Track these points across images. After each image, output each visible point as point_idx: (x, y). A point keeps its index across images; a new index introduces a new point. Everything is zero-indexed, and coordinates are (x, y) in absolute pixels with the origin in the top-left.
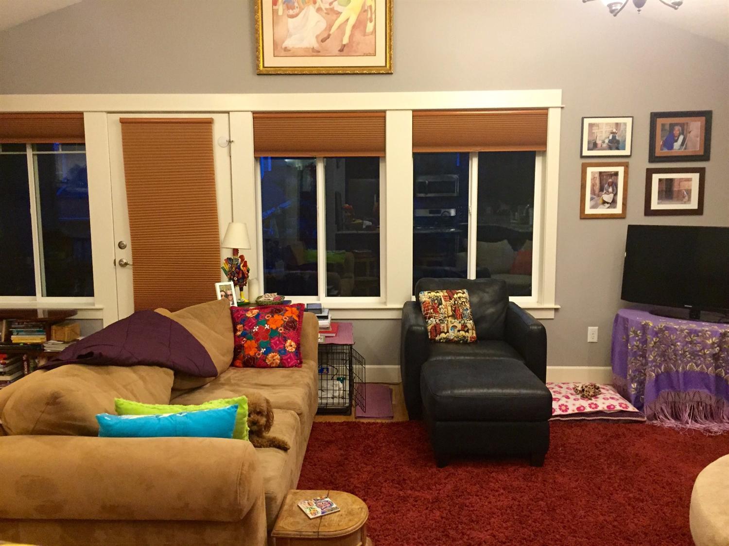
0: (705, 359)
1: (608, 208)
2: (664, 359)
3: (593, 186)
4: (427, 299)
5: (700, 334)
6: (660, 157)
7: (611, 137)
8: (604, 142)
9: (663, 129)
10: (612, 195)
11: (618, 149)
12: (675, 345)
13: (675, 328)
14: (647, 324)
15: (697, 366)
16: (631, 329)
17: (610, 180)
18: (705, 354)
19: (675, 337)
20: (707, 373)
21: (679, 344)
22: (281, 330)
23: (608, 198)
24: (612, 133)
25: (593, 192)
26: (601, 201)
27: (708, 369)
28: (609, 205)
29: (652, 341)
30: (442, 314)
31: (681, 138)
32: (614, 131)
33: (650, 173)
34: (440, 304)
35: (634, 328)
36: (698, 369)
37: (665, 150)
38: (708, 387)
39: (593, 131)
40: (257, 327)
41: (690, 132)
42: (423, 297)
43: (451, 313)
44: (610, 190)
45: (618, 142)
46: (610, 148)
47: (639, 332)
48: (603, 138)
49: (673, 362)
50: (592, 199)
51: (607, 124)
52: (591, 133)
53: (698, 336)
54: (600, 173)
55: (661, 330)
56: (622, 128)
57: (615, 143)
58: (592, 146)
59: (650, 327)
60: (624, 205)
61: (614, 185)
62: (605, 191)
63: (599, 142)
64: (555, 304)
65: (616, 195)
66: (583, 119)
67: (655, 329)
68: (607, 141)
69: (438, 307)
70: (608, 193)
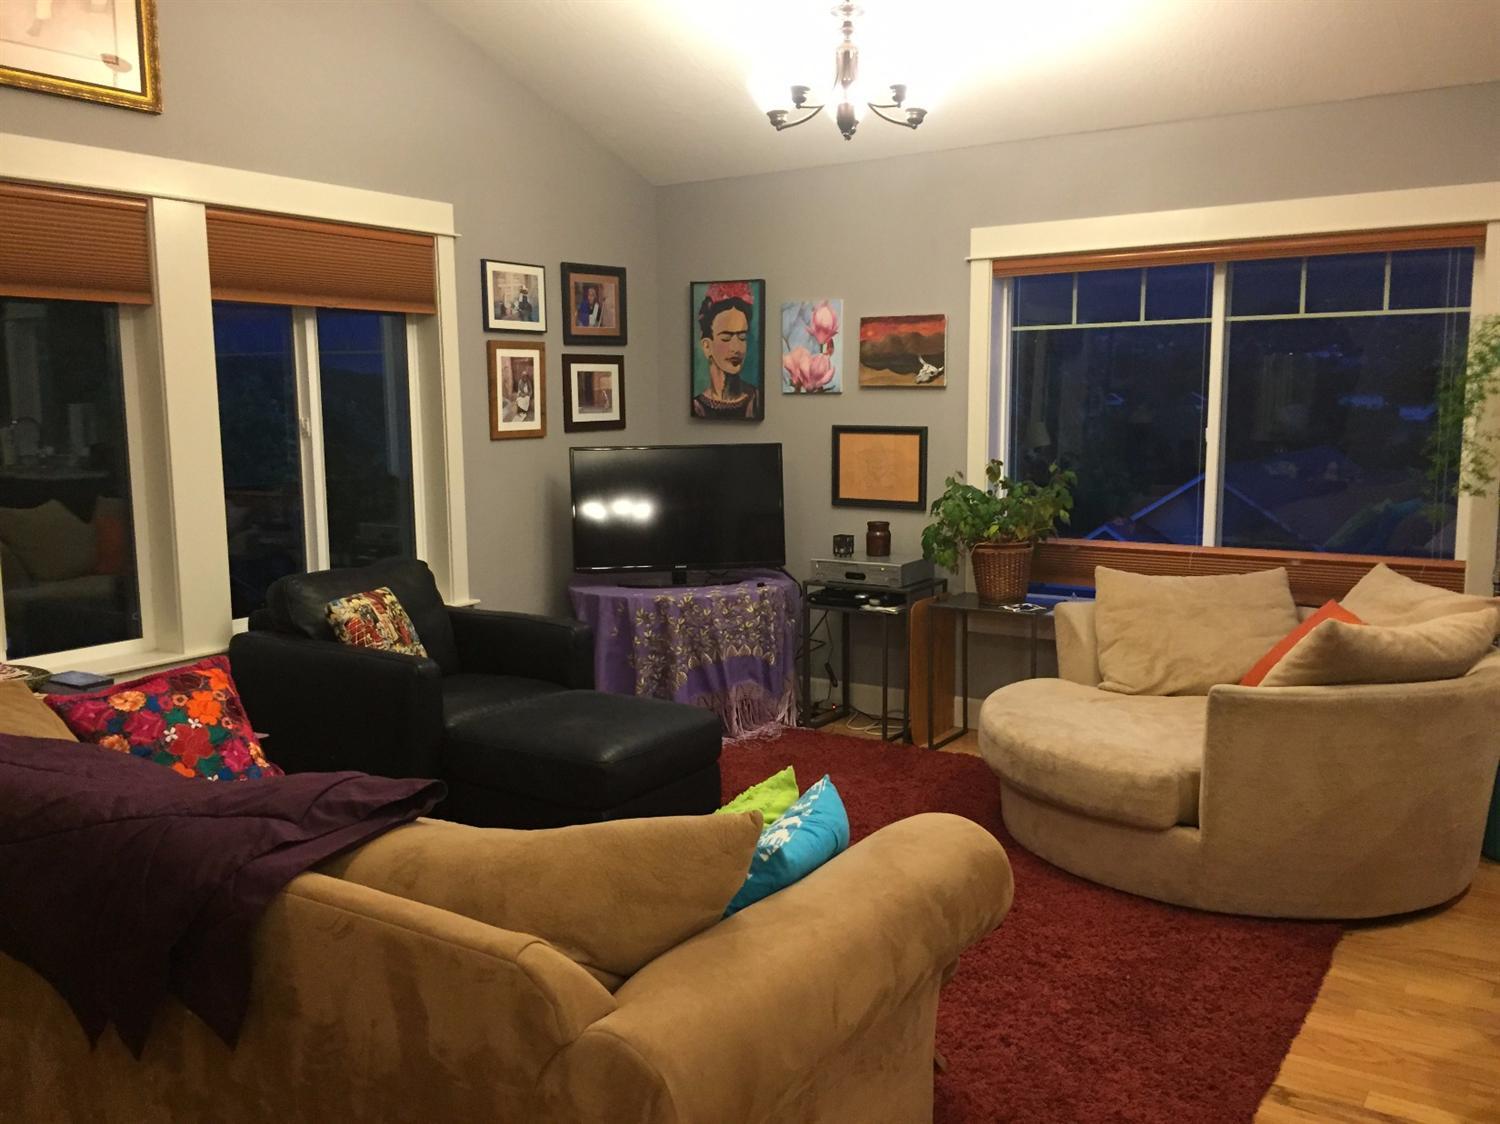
0: (747, 636)
1: (525, 420)
2: (693, 648)
3: (505, 382)
4: (353, 615)
5: (739, 601)
6: (577, 336)
7: (521, 300)
8: (513, 306)
9: (577, 292)
10: (528, 398)
11: (530, 320)
12: (711, 623)
13: (708, 598)
14: (665, 600)
15: (738, 648)
16: (638, 613)
17: (524, 373)
18: (746, 628)
19: (709, 612)
20: (752, 655)
21: (717, 620)
22: (227, 723)
23: (523, 402)
24: (523, 291)
25: (505, 394)
26: (515, 409)
27: (752, 649)
28: (525, 415)
29: (677, 624)
30: (385, 639)
31: (597, 306)
32: (524, 288)
33: (567, 360)
34: (376, 621)
35: (642, 611)
36: (738, 653)
37: (581, 327)
38: (753, 675)
39: (500, 286)
40: (173, 730)
41: (604, 299)
42: (343, 611)
43: (396, 637)
44: (526, 389)
45: (530, 307)
46: (521, 317)
47: (651, 614)
48: (512, 299)
49: (708, 649)
50: (504, 404)
51: (516, 275)
52: (497, 289)
53: (736, 604)
54: (512, 359)
55: (689, 606)
56: (533, 282)
57: (527, 311)
58: (499, 312)
59: (671, 603)
60: (543, 414)
61: (530, 380)
62: (519, 392)
63: (508, 306)
64: (470, 598)
65: (532, 398)
66: (483, 263)
67: (679, 606)
68: (517, 305)
69: (375, 627)
70: (523, 395)
